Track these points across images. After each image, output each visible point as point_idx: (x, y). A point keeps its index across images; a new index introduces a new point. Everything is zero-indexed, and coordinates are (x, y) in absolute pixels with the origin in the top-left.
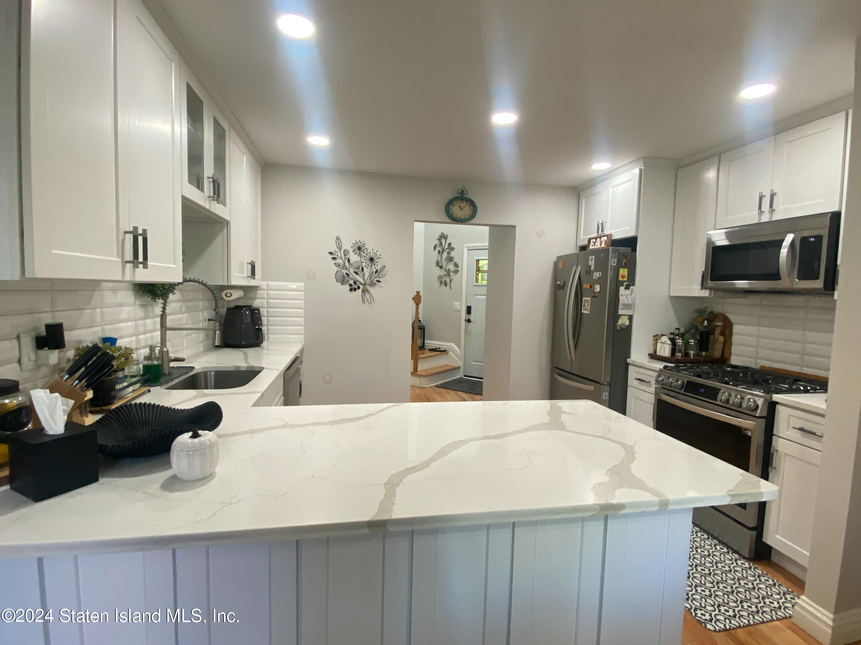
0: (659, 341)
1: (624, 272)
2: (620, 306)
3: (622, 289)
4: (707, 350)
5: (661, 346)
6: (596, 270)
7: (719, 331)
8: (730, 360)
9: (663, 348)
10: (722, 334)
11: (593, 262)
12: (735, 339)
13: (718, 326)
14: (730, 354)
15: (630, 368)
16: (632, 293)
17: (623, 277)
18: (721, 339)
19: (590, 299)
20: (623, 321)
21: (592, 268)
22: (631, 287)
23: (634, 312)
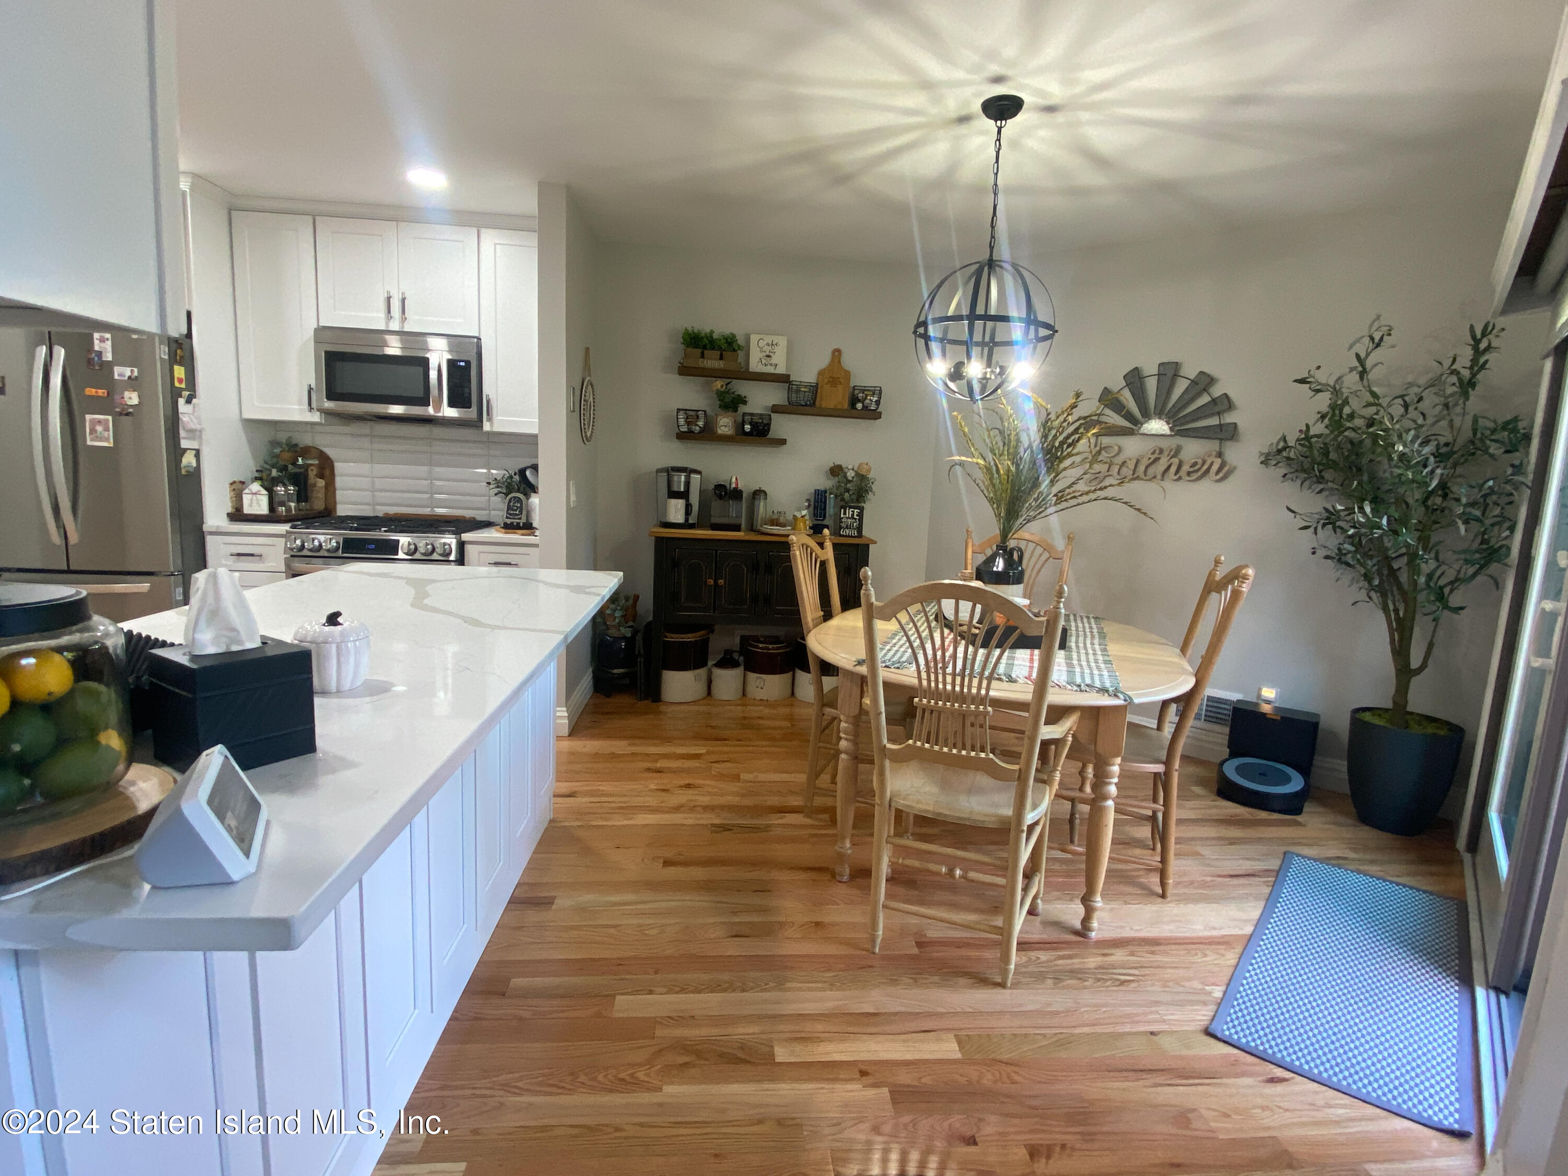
0: (246, 491)
1: (179, 372)
2: (182, 433)
3: (181, 401)
4: (306, 501)
5: (252, 500)
6: (117, 361)
7: (315, 472)
8: (335, 511)
9: (254, 502)
10: (321, 476)
11: (108, 345)
12: (339, 481)
13: (311, 465)
14: (335, 503)
15: (209, 540)
16: (194, 411)
17: (180, 381)
18: (321, 483)
19: (110, 418)
20: (188, 460)
21: (108, 357)
22: (194, 401)
23: (200, 444)
